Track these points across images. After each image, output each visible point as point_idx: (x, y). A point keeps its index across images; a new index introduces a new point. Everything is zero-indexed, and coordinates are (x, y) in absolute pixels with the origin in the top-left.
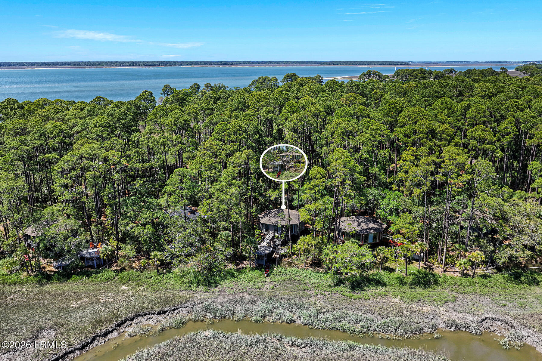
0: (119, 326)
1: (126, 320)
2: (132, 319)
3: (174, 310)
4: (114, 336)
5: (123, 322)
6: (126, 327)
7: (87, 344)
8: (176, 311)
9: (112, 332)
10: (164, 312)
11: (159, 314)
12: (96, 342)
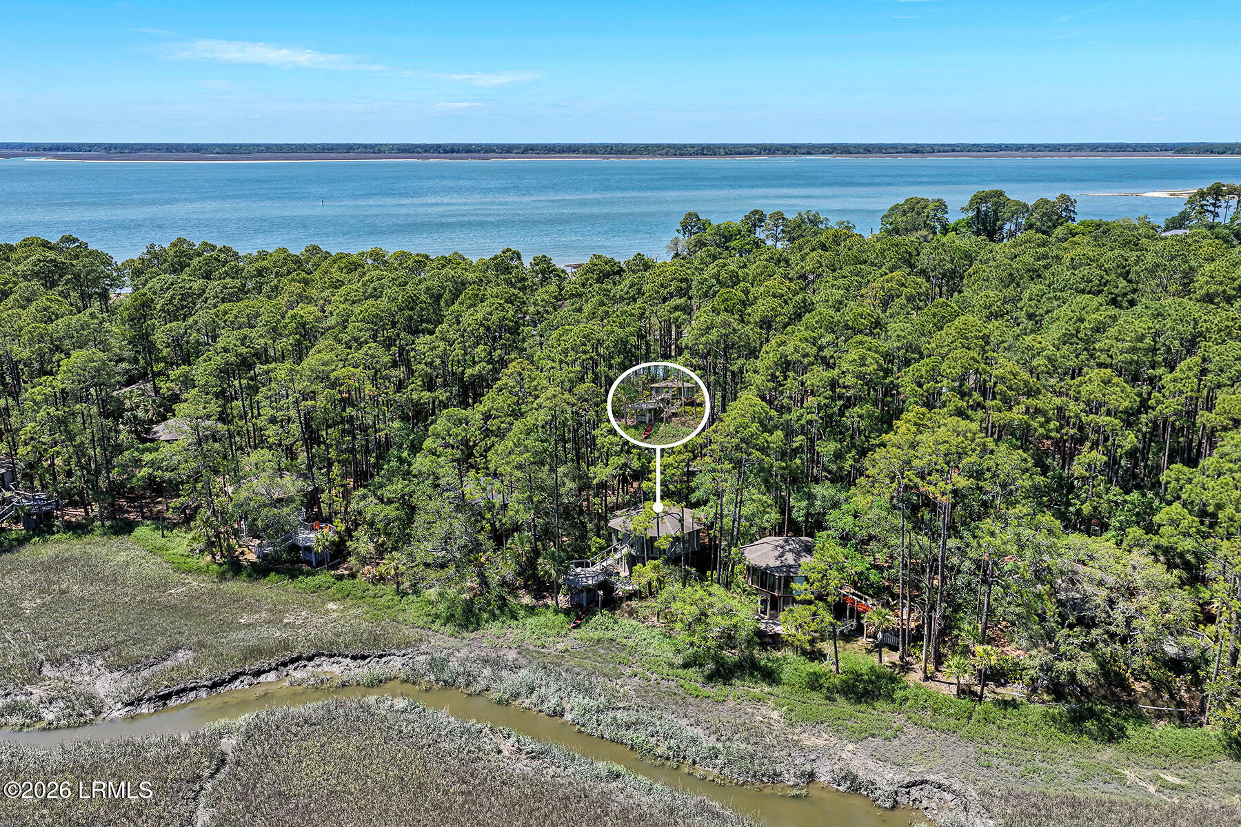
0: (285, 664)
1: (299, 659)
2: (310, 659)
3: (381, 656)
4: (269, 679)
5: (292, 661)
6: (296, 669)
7: (222, 683)
8: (384, 659)
9: (269, 671)
10: (364, 658)
11: (354, 658)
12: (237, 683)
